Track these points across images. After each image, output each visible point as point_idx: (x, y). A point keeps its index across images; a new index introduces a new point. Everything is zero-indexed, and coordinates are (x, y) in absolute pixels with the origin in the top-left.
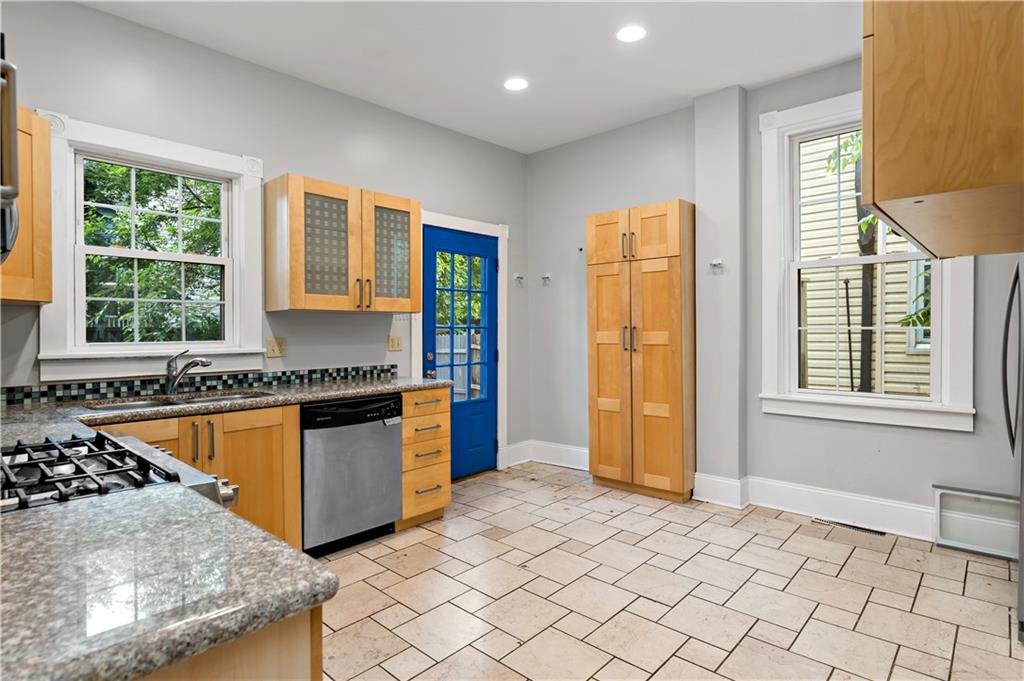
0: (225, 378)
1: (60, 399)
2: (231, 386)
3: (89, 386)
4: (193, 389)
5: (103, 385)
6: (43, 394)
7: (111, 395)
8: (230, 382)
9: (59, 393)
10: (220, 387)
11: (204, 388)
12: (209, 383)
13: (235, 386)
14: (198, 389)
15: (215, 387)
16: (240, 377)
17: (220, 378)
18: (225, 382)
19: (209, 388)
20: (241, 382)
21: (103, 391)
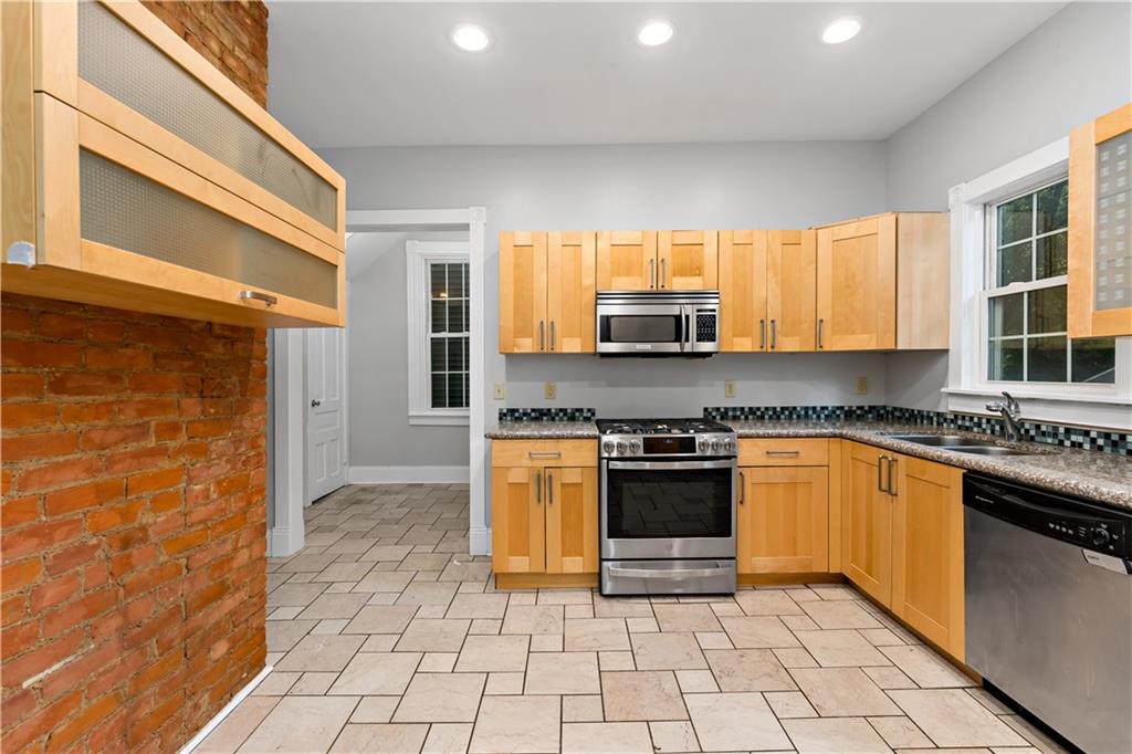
0: (1093, 434)
1: (960, 427)
2: (1100, 448)
3: (976, 420)
4: (1056, 442)
5: (984, 421)
6: (952, 421)
7: (989, 432)
8: (1101, 442)
9: (960, 422)
10: (1087, 446)
11: (1067, 443)
12: (1074, 438)
13: (1108, 450)
14: (1061, 443)
15: (1080, 445)
16: (1115, 437)
17: (1087, 433)
18: (1093, 441)
19: (1073, 444)
20: (1115, 444)
21: (984, 426)
